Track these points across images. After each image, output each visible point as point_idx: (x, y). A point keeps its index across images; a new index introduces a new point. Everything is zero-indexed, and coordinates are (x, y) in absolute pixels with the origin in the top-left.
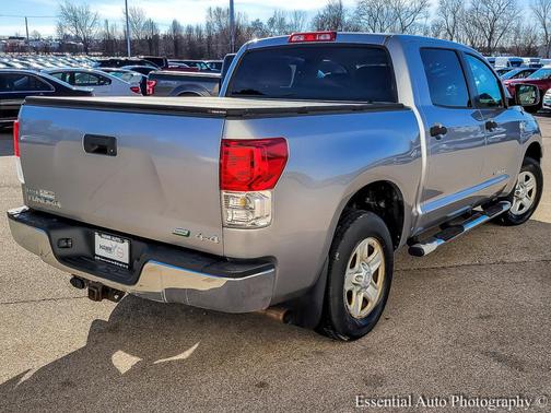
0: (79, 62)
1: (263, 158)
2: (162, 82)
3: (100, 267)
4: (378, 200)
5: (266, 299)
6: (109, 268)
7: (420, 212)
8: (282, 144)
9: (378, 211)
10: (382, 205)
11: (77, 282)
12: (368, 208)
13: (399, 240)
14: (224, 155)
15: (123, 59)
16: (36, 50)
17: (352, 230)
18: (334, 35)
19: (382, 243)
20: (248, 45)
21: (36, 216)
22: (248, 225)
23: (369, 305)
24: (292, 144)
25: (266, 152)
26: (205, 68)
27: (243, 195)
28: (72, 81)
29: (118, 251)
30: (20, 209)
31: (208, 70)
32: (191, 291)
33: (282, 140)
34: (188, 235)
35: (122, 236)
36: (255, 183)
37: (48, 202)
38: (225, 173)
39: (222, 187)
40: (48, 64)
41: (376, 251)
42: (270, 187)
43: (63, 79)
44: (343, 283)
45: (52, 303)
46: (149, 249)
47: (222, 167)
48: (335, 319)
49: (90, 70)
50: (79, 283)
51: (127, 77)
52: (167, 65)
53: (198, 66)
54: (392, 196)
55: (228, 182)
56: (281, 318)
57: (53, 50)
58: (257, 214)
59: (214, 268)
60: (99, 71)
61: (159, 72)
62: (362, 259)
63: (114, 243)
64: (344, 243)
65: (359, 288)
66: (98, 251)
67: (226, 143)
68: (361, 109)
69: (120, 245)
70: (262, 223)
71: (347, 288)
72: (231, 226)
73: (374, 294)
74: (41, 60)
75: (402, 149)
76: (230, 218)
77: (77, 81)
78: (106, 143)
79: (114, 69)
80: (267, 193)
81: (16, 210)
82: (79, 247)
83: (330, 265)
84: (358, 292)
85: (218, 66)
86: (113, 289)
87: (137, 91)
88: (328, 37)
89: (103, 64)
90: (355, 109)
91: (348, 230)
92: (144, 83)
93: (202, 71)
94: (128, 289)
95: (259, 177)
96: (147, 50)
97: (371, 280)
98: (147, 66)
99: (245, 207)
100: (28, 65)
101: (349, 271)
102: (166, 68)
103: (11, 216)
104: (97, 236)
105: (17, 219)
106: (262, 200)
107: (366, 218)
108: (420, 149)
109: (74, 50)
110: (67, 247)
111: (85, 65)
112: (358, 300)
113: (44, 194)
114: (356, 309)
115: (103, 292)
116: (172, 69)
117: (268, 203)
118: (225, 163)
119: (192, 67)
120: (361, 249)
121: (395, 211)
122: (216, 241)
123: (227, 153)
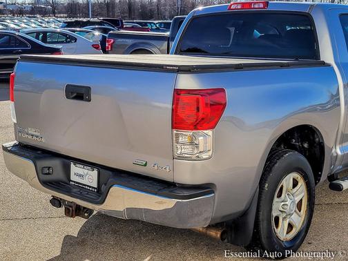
0: (48, 22)
1: (207, 104)
2: (119, 40)
3: (75, 190)
4: (303, 141)
5: (206, 219)
6: (82, 191)
7: (339, 153)
8: (222, 94)
9: (302, 151)
10: (306, 145)
11: (56, 202)
12: (293, 148)
13: (320, 176)
14: (176, 101)
15: (85, 20)
16: (12, 12)
17: (279, 165)
18: (266, 4)
19: (305, 177)
20: (195, 12)
21: (25, 149)
22: (194, 157)
23: (294, 229)
24: (230, 93)
25: (209, 100)
26: (154, 27)
27: (190, 133)
28: (44, 40)
29: (89, 178)
30: (12, 143)
31: (157, 30)
32: (147, 211)
33: (223, 90)
34: (145, 165)
35: (92, 165)
36: (199, 124)
37: (34, 138)
38: (177, 116)
39: (173, 127)
40: (23, 25)
41: (299, 184)
42: (212, 127)
43: (37, 37)
44: (271, 210)
45: (32, 221)
46: (113, 175)
47: (174, 111)
48: (264, 240)
49: (58, 30)
50: (57, 202)
51: (90, 36)
52: (123, 25)
53: (149, 26)
54: (314, 138)
55: (178, 123)
56: (219, 235)
57: (26, 12)
58: (201, 149)
59: (166, 191)
60: (66, 31)
61: (117, 32)
62: (287, 190)
63: (86, 171)
64: (272, 176)
65: (284, 215)
66: (73, 178)
67: (178, 93)
68: (288, 66)
69: (90, 172)
70: (204, 156)
71: (274, 214)
72: (180, 158)
73: (298, 220)
74: (16, 21)
75: (324, 99)
76: (179, 151)
77: (49, 40)
78: (83, 91)
79: (78, 29)
80: (209, 132)
81: (9, 144)
82: (58, 174)
83: (260, 194)
84: (284, 219)
85: (167, 26)
86: (84, 208)
87: (97, 48)
88: (262, 6)
89: (69, 25)
90: (282, 66)
91: (276, 165)
92: (104, 41)
93: (152, 30)
94: (97, 208)
95: (203, 119)
96: (105, 12)
97: (295, 208)
98: (106, 26)
99: (192, 143)
100: (6, 26)
101: (276, 199)
102: (122, 28)
103: (5, 149)
104: (72, 165)
105: (10, 151)
106: (205, 138)
107: (291, 156)
108: (339, 99)
109: (44, 13)
110: (49, 174)
111: (53, 25)
112: (283, 225)
113: (31, 131)
114: (282, 233)
115: (76, 211)
116: (127, 29)
117: (210, 140)
118: (176, 107)
119: (143, 27)
120: (287, 182)
121: (317, 150)
122: (168, 170)
123: (178, 100)
